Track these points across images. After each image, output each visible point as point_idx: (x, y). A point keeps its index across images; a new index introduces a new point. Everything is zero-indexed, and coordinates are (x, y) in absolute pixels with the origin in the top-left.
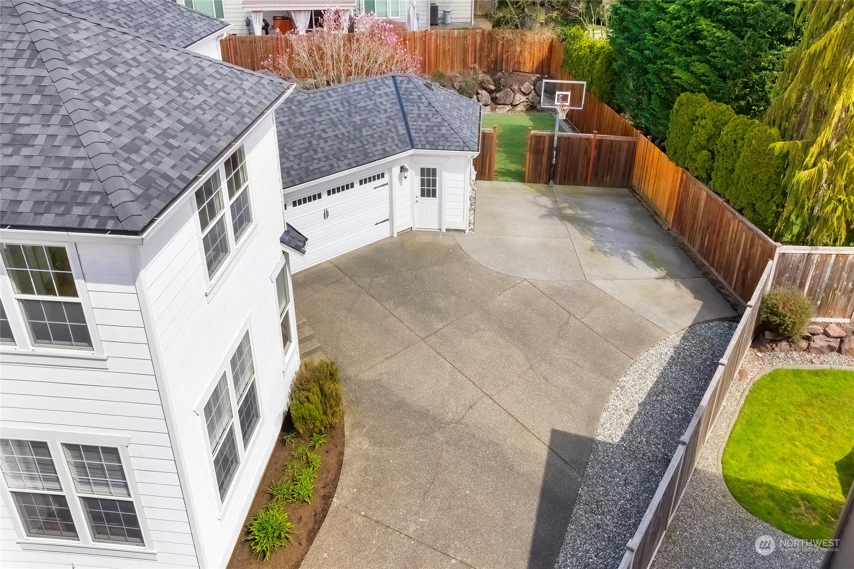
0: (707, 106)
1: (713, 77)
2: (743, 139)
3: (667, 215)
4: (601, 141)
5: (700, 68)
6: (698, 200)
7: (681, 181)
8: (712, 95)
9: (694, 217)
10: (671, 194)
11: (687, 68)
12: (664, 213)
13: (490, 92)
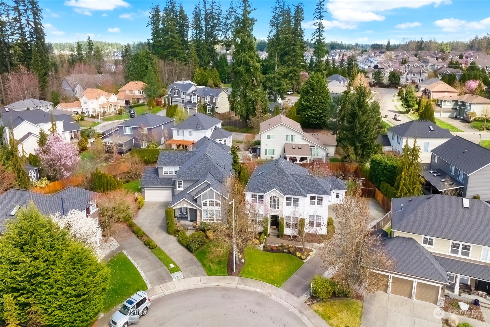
0: (386, 184)
1: (387, 179)
4: (368, 189)
5: (385, 178)
7: (383, 197)
8: (387, 182)
10: (381, 199)
11: (383, 177)
13: (343, 176)
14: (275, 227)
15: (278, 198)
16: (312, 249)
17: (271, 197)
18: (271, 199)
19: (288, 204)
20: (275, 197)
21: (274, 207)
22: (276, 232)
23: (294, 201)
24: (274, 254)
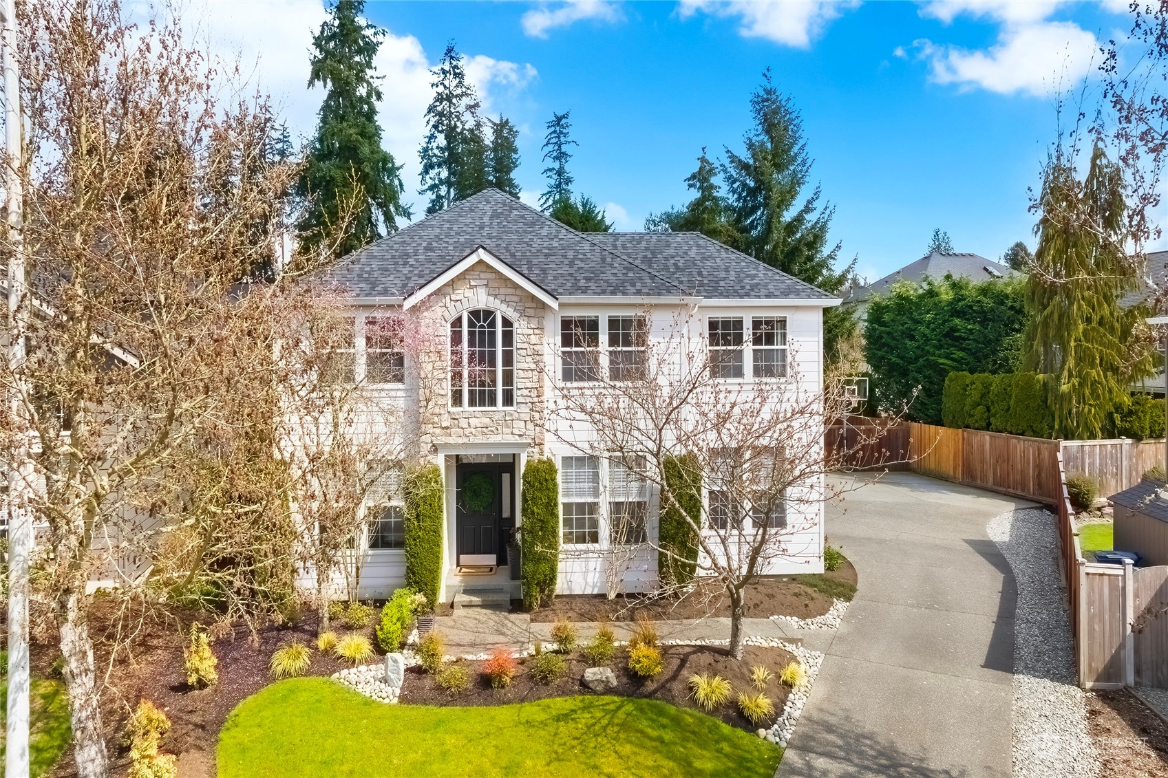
0: (972, 377)
1: (970, 359)
2: (1010, 386)
3: (955, 473)
5: (958, 354)
6: (983, 446)
7: (963, 439)
8: (973, 370)
9: (983, 462)
10: (955, 454)
11: (948, 356)
12: (951, 473)
14: (491, 559)
15: (507, 323)
16: (790, 648)
17: (457, 322)
18: (456, 339)
19: (578, 369)
20: (482, 317)
21: (483, 397)
22: (501, 579)
23: (613, 341)
24: (503, 714)
